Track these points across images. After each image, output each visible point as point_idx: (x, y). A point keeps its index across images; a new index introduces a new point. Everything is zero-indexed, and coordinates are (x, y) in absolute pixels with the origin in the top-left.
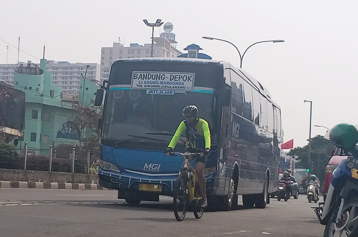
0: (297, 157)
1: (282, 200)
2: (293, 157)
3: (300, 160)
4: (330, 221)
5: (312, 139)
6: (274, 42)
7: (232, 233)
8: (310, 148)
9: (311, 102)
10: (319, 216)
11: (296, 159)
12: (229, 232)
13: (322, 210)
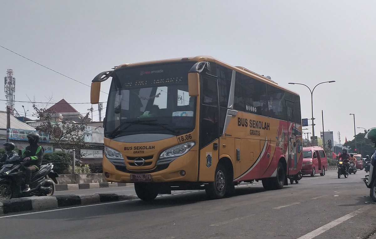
0: (349, 147)
1: (352, 173)
2: (347, 147)
3: (351, 149)
4: (373, 186)
5: (356, 136)
6: (330, 82)
7: (317, 198)
8: (356, 141)
9: (354, 114)
10: (366, 183)
11: (349, 148)
12: (315, 197)
13: (368, 179)
